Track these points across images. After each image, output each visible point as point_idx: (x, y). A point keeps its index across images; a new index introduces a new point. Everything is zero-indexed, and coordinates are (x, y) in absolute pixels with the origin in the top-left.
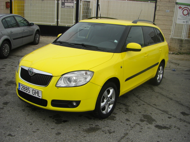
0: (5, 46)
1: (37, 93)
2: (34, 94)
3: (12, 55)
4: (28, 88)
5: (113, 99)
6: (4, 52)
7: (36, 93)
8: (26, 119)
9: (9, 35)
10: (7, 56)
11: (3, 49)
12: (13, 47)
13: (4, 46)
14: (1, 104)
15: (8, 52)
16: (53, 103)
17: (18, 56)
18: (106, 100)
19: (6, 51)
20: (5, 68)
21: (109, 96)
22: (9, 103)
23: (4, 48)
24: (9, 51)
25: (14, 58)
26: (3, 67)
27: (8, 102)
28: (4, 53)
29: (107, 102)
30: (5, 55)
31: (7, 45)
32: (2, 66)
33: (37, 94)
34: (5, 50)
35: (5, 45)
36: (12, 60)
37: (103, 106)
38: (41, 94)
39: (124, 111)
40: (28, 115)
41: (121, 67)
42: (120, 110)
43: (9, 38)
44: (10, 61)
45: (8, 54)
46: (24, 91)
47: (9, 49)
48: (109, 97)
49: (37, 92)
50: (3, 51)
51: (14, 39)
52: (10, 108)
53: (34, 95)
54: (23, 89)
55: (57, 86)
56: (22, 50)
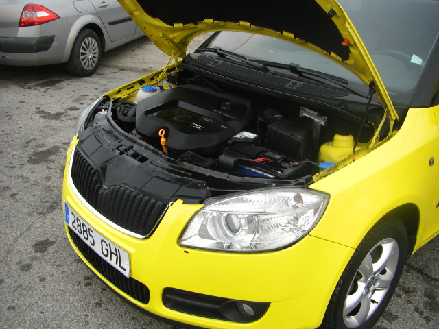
0: (85, 43)
1: (116, 254)
2: (107, 256)
3: (108, 66)
4: (89, 229)
5: (390, 273)
6: (83, 60)
7: (112, 253)
8: (87, 323)
9: (97, 14)
10: (91, 68)
11: (82, 51)
12: (109, 45)
13: (83, 45)
14: (30, 249)
15: (96, 60)
16: (168, 296)
17: (123, 69)
18: (365, 281)
19: (90, 56)
20: (78, 106)
21: (377, 266)
22: (51, 243)
23: (83, 48)
24: (97, 55)
25: (112, 76)
26: (73, 105)
27: (51, 239)
28: (83, 63)
29: (368, 288)
30: (85, 67)
31: (91, 40)
32: (73, 101)
33: (114, 257)
34: (85, 54)
35: (86, 40)
36: (103, 81)
37: (351, 307)
38: (127, 262)
39: (421, 306)
40: (97, 304)
41: (431, 163)
42: (409, 302)
43: (97, 21)
44: (99, 83)
45: (94, 65)
46: (81, 233)
47: (97, 50)
48: (377, 271)
49: (114, 251)
50: (82, 57)
51: (111, 24)
52: (49, 268)
53: (107, 259)
54: (76, 224)
55: (183, 243)
56: (136, 53)
